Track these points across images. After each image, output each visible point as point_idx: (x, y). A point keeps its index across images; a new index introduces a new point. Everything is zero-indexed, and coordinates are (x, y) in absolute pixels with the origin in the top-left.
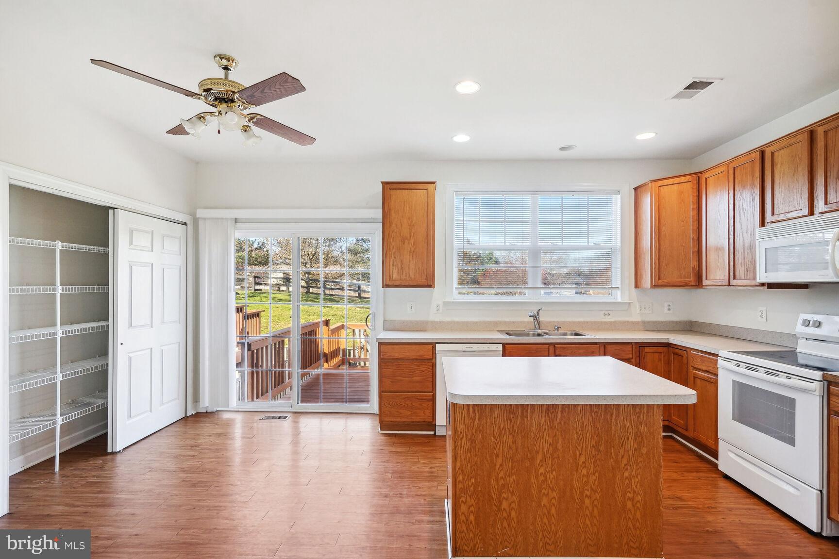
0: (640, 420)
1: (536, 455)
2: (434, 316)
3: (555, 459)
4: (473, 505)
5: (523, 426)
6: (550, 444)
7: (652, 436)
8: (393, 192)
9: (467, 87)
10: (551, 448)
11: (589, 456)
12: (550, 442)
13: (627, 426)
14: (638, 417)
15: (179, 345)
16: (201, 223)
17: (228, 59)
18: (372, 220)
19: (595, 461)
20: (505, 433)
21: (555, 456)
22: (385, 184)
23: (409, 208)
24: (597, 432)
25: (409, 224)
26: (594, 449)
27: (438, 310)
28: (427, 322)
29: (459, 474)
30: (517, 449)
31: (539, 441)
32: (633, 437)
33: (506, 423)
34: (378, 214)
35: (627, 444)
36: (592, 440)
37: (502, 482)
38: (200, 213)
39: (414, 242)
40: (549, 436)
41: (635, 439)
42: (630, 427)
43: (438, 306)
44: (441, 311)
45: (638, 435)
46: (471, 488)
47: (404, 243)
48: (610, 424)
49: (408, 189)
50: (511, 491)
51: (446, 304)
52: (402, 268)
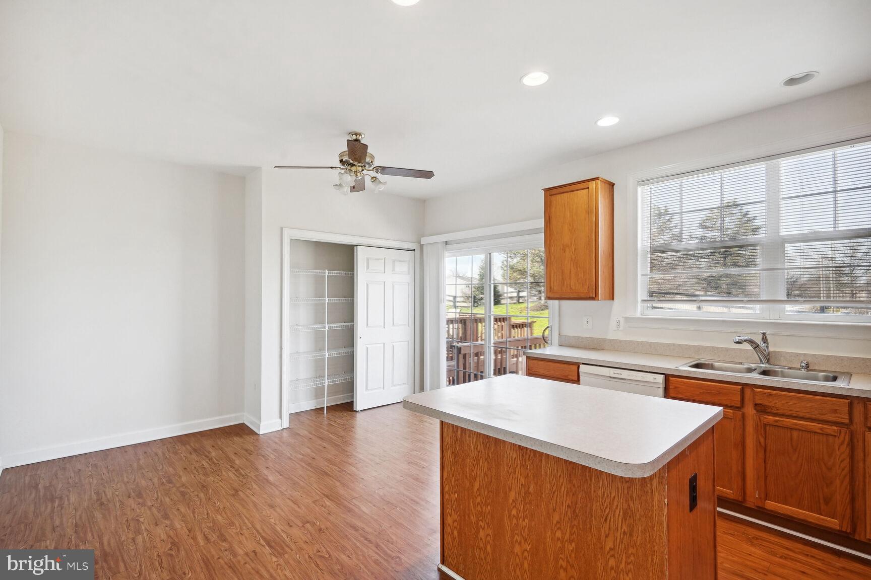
0: (630, 492)
1: (509, 492)
2: (614, 334)
3: (527, 505)
4: (456, 521)
5: (497, 454)
6: (522, 484)
7: (650, 524)
8: (553, 198)
9: (536, 79)
10: (523, 491)
11: (564, 517)
12: (522, 483)
13: (613, 495)
14: (629, 488)
15: (408, 343)
16: (425, 247)
17: (356, 134)
18: (534, 231)
19: (572, 527)
20: (481, 457)
21: (527, 501)
22: (547, 190)
23: (570, 212)
24: (574, 489)
25: (569, 230)
26: (569, 509)
27: (618, 326)
28: (604, 340)
29: (446, 485)
30: (492, 477)
31: (511, 476)
32: (621, 513)
33: (482, 446)
34: (541, 223)
35: (612, 520)
36: (568, 498)
37: (479, 508)
38: (424, 241)
39: (575, 249)
40: (521, 475)
41: (625, 518)
42: (617, 497)
43: (618, 321)
44: (621, 328)
45: (627, 514)
46: (455, 503)
47: (565, 252)
48: (590, 485)
49: (568, 192)
50: (487, 522)
51: (627, 319)
52: (563, 279)
